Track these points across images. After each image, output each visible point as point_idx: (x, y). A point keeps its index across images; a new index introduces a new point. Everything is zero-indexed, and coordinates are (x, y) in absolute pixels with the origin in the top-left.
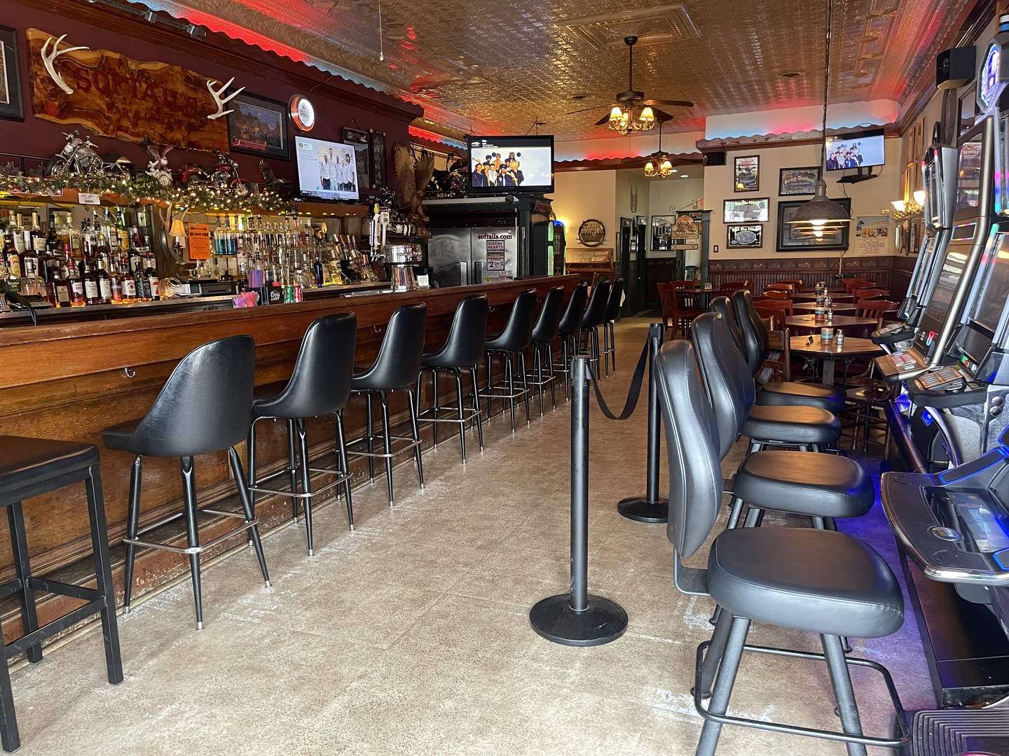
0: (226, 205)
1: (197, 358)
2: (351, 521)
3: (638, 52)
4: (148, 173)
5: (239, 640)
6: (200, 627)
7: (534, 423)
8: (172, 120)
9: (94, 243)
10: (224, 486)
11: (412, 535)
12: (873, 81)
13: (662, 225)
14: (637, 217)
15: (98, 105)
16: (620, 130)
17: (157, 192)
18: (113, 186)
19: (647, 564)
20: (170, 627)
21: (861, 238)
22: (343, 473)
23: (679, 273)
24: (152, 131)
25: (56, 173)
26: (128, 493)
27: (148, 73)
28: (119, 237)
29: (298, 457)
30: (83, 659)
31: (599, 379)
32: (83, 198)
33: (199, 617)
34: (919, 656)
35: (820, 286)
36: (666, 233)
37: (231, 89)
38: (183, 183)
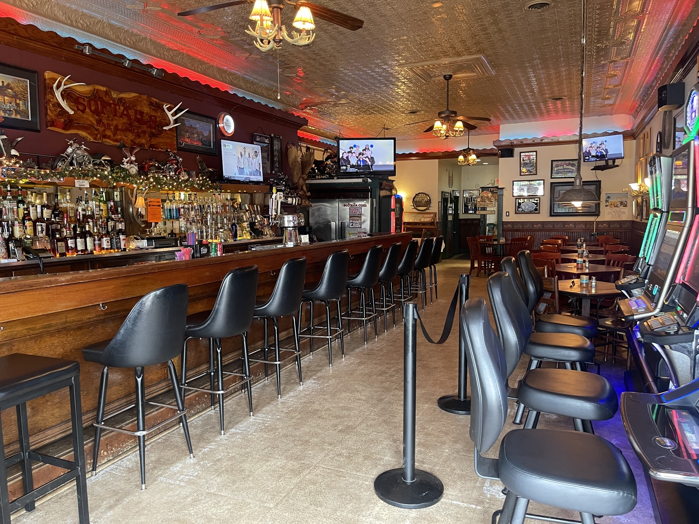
0: (173, 186)
1: (149, 300)
2: (251, 410)
3: (453, 84)
4: (122, 166)
5: (170, 498)
6: (144, 487)
7: (381, 337)
8: (140, 130)
9: (84, 213)
10: (164, 384)
11: (293, 421)
12: (615, 102)
13: (471, 196)
14: (453, 191)
15: (91, 121)
16: (441, 136)
17: (128, 179)
18: (99, 175)
19: (458, 446)
20: (123, 487)
21: (608, 208)
22: (246, 376)
23: (482, 229)
24: (126, 138)
25: (60, 167)
26: (98, 390)
27: (125, 100)
28: (101, 208)
29: (215, 362)
30: (63, 509)
31: (426, 305)
32: (78, 183)
33: (143, 481)
34: (651, 520)
35: (581, 241)
36: (473, 202)
37: (180, 110)
38: (145, 172)
